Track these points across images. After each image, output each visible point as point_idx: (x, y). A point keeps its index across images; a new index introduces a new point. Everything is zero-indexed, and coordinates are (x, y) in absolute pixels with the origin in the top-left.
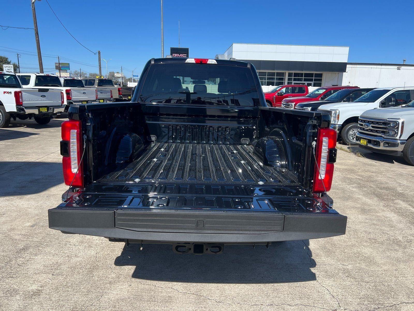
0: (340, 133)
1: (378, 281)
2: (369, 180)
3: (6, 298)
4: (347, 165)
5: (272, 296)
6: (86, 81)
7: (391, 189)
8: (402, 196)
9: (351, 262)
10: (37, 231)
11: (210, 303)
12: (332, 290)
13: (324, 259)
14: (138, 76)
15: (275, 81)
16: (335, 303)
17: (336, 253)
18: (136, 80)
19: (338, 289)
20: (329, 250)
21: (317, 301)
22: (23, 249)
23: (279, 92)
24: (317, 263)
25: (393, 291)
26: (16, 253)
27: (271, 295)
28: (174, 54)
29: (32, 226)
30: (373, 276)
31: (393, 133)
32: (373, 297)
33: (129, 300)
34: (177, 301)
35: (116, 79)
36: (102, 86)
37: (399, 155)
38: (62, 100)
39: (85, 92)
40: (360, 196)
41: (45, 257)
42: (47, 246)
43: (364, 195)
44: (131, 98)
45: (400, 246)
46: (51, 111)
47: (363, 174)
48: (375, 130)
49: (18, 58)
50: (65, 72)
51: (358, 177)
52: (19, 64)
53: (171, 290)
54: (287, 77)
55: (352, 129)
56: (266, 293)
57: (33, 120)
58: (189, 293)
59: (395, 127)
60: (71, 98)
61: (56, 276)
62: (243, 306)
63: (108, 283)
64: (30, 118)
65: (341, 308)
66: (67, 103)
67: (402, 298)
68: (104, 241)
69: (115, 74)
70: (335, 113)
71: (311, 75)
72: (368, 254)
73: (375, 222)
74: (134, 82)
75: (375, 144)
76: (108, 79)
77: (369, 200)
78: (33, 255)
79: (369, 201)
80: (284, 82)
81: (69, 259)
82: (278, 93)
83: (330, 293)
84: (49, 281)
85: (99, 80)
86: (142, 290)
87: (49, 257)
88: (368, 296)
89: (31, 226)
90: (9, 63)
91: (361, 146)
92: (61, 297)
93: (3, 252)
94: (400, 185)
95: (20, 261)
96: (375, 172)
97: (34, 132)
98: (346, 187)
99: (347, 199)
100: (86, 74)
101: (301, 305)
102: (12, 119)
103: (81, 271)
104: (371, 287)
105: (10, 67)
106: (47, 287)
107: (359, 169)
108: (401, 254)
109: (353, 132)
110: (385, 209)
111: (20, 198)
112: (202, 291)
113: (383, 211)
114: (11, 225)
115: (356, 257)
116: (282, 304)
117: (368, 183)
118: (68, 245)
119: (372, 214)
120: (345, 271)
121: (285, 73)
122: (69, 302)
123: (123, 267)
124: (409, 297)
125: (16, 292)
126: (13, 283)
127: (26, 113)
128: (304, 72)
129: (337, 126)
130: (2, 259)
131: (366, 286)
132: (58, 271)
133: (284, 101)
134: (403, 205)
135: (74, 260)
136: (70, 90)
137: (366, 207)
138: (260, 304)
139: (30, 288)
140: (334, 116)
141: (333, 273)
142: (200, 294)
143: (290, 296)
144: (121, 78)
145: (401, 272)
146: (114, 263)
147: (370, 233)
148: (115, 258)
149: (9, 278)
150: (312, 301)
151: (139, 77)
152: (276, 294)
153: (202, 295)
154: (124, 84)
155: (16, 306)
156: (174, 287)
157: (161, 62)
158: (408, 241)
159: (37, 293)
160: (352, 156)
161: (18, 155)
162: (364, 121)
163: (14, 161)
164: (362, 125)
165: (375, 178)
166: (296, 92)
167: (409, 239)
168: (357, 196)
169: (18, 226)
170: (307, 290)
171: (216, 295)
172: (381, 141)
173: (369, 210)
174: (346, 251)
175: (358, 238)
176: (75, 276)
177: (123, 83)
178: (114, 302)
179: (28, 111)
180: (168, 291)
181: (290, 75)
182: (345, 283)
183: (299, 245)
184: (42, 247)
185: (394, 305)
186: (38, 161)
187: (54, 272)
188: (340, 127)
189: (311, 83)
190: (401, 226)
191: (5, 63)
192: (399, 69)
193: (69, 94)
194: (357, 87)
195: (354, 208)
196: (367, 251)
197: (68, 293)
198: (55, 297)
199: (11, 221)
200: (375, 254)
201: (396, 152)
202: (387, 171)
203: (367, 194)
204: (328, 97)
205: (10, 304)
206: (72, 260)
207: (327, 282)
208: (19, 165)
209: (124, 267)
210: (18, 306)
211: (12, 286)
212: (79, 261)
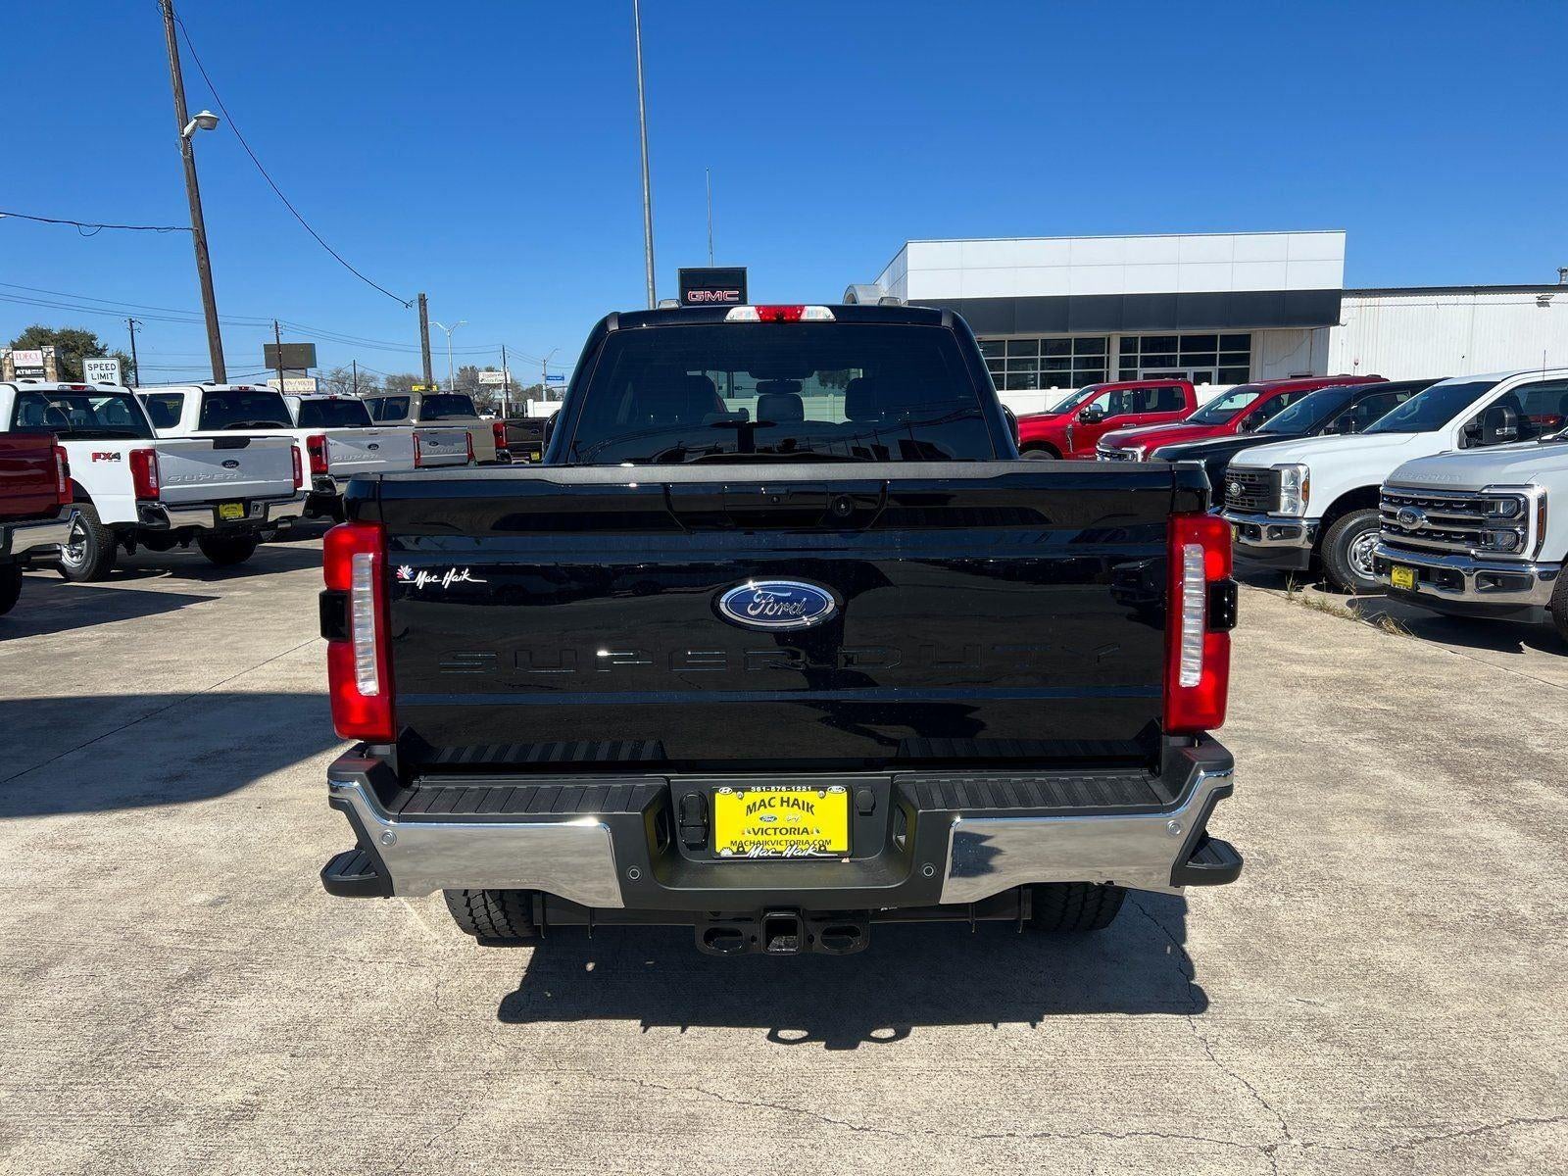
0: (1317, 548)
1: (1431, 1051)
2: (1426, 712)
3: (142, 1133)
4: (1344, 665)
5: (1047, 1108)
6: (378, 403)
7: (1503, 744)
8: (1543, 766)
9: (1336, 994)
10: (233, 920)
11: (831, 1133)
12: (1262, 1086)
13: (1236, 984)
14: (563, 378)
15: (1072, 371)
16: (1272, 1127)
17: (1284, 965)
18: (557, 391)
19: (1286, 1082)
20: (1261, 955)
21: (1206, 1122)
22: (189, 977)
23: (1087, 409)
24: (1211, 999)
25: (1485, 1083)
26: (167, 989)
27: (1044, 1103)
28: (696, 293)
29: (214, 904)
30: (1415, 1036)
31: (1509, 538)
32: (1409, 1104)
33: (552, 1128)
34: (718, 1129)
35: (485, 394)
36: (434, 420)
37: (1537, 619)
38: (297, 472)
39: (374, 442)
40: (1386, 772)
41: (265, 1001)
42: (269, 964)
43: (1401, 768)
44: (541, 455)
45: (1521, 935)
46: (259, 514)
47: (1402, 693)
48: (1440, 532)
49: (132, 334)
50: (301, 376)
51: (1380, 706)
52: (134, 356)
53: (695, 1096)
54: (1115, 355)
55: (1364, 534)
56: (1025, 1097)
57: (193, 552)
58: (759, 1101)
59: (1516, 514)
60: (327, 465)
61: (305, 1058)
62: (946, 1140)
63: (481, 1078)
64: (185, 545)
65: (1293, 1142)
66: (314, 484)
67: (1515, 1105)
68: (460, 946)
69: (481, 376)
70: (1294, 478)
71: (1209, 342)
72: (1402, 964)
73: (1434, 858)
74: (548, 400)
75: (1444, 583)
76: (457, 393)
77: (1419, 785)
78: (224, 995)
79: (1416, 787)
80: (1108, 372)
81: (345, 1005)
82: (1082, 415)
83: (1255, 1095)
84: (282, 1076)
85: (424, 398)
86: (597, 1096)
87: (276, 1001)
88: (1394, 1100)
89: (210, 905)
90: (99, 353)
91: (1393, 592)
92: (324, 1122)
93: (122, 987)
94: (1539, 727)
95: (180, 1014)
96: (1449, 687)
97: (201, 590)
98: (1336, 741)
99: (1336, 785)
100: (373, 379)
101: (1151, 1133)
102: (121, 550)
103: (388, 1042)
104: (1403, 1071)
105: (109, 367)
106: (277, 1094)
107: (1387, 677)
108: (1522, 964)
109: (1366, 543)
110: (1475, 813)
111: (168, 815)
112: (805, 1095)
113: (1469, 818)
114: (142, 901)
115: (1355, 975)
116: (1082, 1133)
117: (1419, 725)
118: (339, 961)
119: (1425, 831)
120: (1312, 1022)
121: (1109, 339)
122: (353, 1137)
123: (528, 1026)
124: (1540, 1102)
125: (174, 1111)
126: (163, 1085)
127: (172, 527)
128: (1179, 333)
129: (1304, 523)
130: (119, 1009)
131: (1387, 1071)
132: (310, 1044)
133: (1104, 441)
134: (1544, 795)
135: (364, 1007)
136: (323, 438)
137: (1407, 810)
138: (1005, 1132)
139: (220, 1099)
140: (1290, 486)
141: (1269, 1030)
142: (795, 1105)
143: (1112, 1105)
144: (502, 389)
145: (1519, 1020)
146: (496, 1013)
147: (1413, 895)
148: (500, 1001)
149: (147, 1068)
150: (1189, 1120)
151: (568, 382)
152: (1063, 1101)
153: (802, 1107)
154: (514, 410)
155: (174, 1155)
156: (705, 1086)
157: (644, 325)
158: (1552, 917)
159: (245, 1112)
160: (1366, 630)
161: (150, 672)
162: (1401, 502)
163: (138, 692)
164: (1392, 515)
165: (1448, 707)
166: (1149, 406)
167: (1556, 910)
168: (1373, 771)
169: (166, 905)
170: (1172, 1087)
171: (852, 1108)
172: (1465, 570)
173: (1417, 819)
174: (1320, 956)
175: (1369, 912)
176: (368, 1057)
177: (509, 406)
178: (504, 1134)
179: (177, 520)
180: (687, 1097)
181: (1127, 345)
182: (1310, 1062)
183: (1150, 942)
184: (252, 968)
185: (1485, 1129)
186: (219, 689)
187: (296, 1047)
188: (1315, 526)
189: (1211, 373)
190: (1532, 867)
191: (87, 352)
192: (1542, 303)
193: (321, 453)
194: (1377, 378)
195: (1358, 811)
196: (1397, 955)
197: (349, 1109)
198: (304, 1124)
199: (144, 889)
200: (1427, 964)
201: (1527, 609)
202: (1494, 679)
203: (1410, 764)
204: (1268, 418)
205: (155, 1148)
206: (354, 1007)
207: (1246, 1061)
208: (154, 707)
209: (534, 1025)
210: (182, 1154)
211: (159, 1094)
212: (378, 1010)
